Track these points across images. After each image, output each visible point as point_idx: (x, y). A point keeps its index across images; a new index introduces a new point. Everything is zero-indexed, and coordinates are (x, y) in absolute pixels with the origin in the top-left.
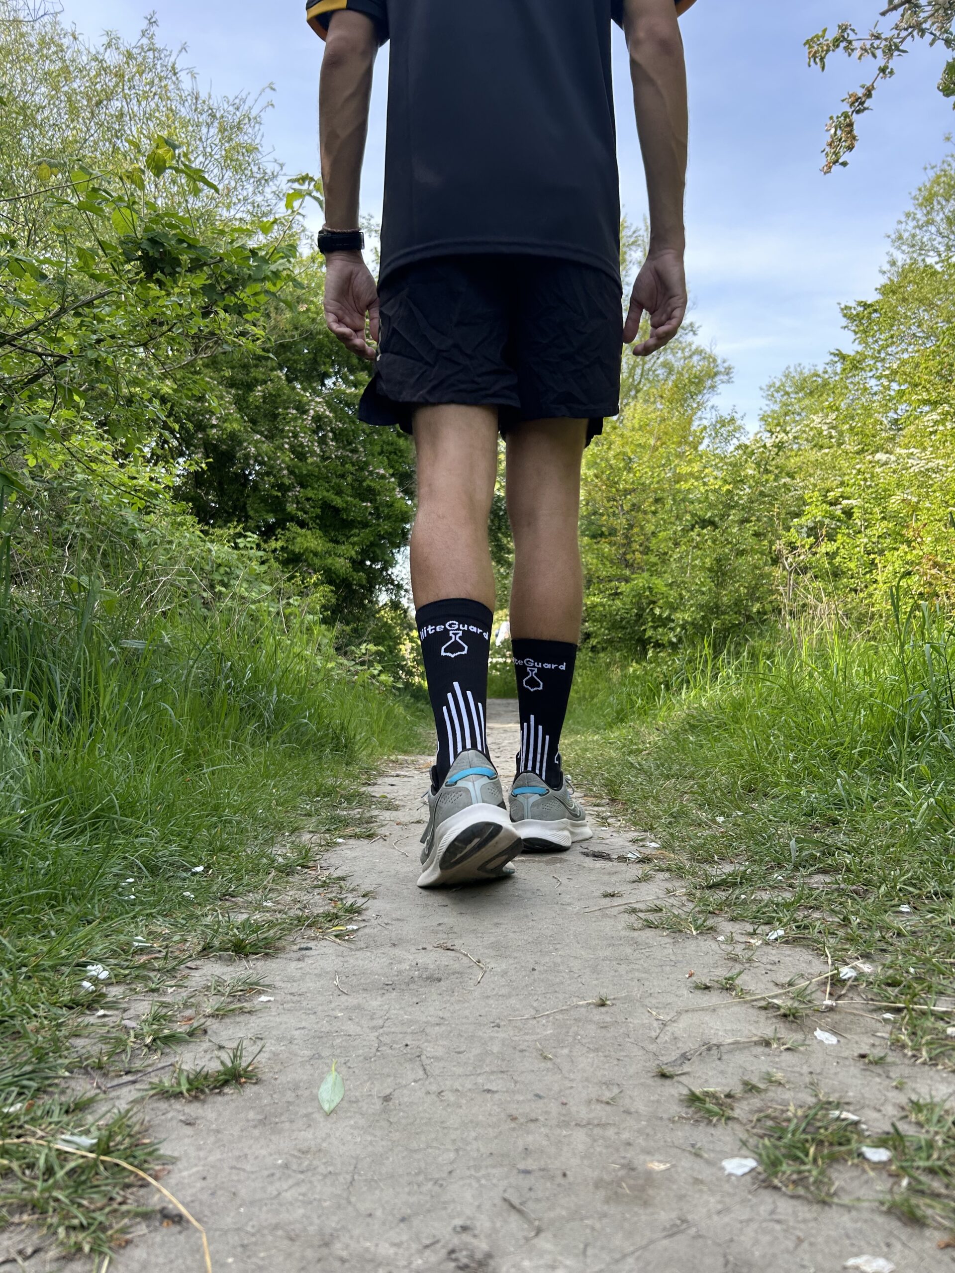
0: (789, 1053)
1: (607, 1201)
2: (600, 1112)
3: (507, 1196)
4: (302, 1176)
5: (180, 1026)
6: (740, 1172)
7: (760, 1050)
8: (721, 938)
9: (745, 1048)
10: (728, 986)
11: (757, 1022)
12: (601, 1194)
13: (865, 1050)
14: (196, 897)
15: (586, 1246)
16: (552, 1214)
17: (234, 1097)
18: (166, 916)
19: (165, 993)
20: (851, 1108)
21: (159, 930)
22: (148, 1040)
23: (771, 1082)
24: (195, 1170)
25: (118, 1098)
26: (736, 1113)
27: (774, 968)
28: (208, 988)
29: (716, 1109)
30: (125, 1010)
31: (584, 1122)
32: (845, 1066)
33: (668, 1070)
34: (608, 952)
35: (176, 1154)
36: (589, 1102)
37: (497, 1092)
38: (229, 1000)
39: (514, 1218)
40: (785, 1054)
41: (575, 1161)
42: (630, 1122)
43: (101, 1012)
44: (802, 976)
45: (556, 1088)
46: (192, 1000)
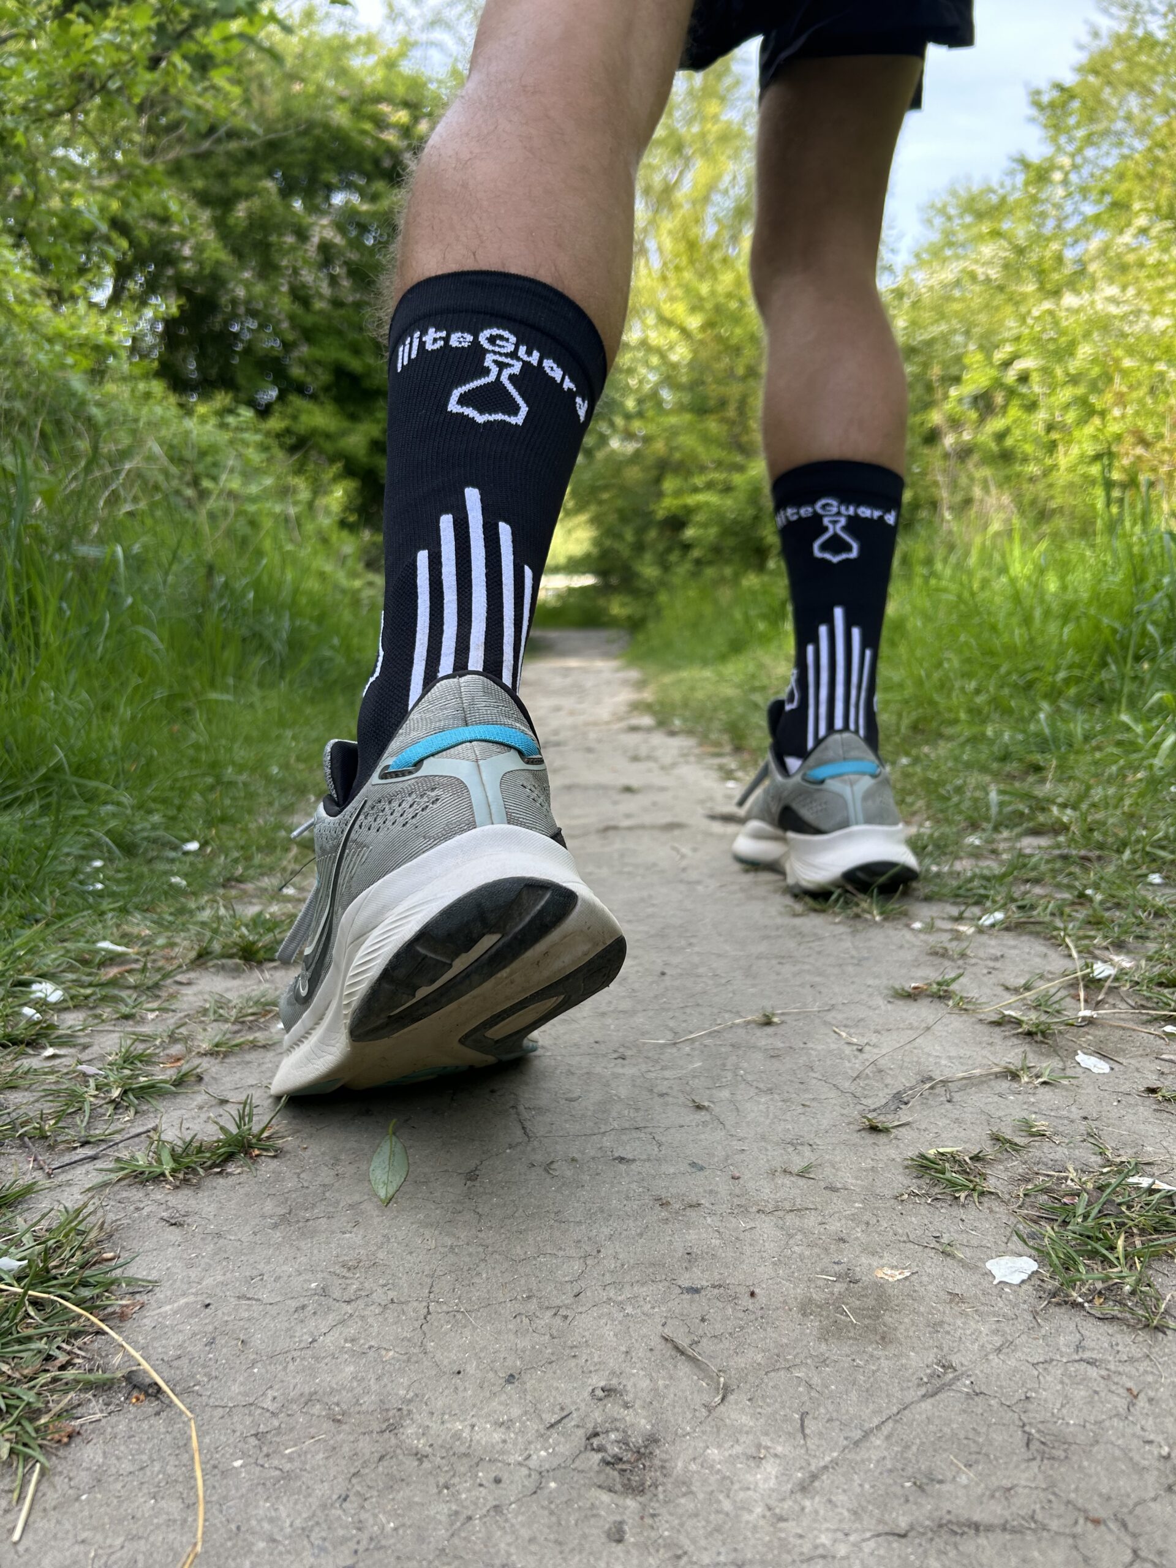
0: (1047, 1088)
1: (823, 1337)
2: (791, 1189)
3: (668, 1331)
4: (349, 1309)
5: (164, 1070)
6: (1016, 1279)
7: (1005, 1085)
8: (917, 925)
9: (982, 1082)
10: (941, 994)
11: (991, 1044)
12: (813, 1325)
13: (1153, 1081)
14: (189, 885)
15: (804, 1416)
16: (741, 1361)
17: (244, 1176)
18: (147, 910)
19: (143, 1020)
20: (1155, 1170)
21: (135, 930)
22: (116, 1093)
23: (1032, 1135)
24: (182, 1301)
25: (69, 1183)
26: (991, 1184)
27: (998, 965)
28: (205, 1012)
29: (960, 1179)
30: (85, 1047)
31: (770, 1207)
32: (1130, 1105)
33: (881, 1120)
34: (763, 947)
35: (154, 1276)
36: (773, 1172)
37: (634, 1160)
38: (236, 1027)
39: (684, 1369)
40: (1042, 1090)
41: (765, 1271)
42: (837, 1202)
43: (50, 1051)
44: (1041, 977)
45: (720, 1153)
46: (183, 1030)
